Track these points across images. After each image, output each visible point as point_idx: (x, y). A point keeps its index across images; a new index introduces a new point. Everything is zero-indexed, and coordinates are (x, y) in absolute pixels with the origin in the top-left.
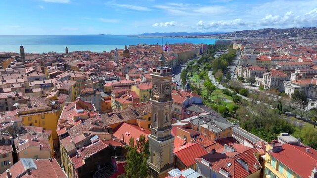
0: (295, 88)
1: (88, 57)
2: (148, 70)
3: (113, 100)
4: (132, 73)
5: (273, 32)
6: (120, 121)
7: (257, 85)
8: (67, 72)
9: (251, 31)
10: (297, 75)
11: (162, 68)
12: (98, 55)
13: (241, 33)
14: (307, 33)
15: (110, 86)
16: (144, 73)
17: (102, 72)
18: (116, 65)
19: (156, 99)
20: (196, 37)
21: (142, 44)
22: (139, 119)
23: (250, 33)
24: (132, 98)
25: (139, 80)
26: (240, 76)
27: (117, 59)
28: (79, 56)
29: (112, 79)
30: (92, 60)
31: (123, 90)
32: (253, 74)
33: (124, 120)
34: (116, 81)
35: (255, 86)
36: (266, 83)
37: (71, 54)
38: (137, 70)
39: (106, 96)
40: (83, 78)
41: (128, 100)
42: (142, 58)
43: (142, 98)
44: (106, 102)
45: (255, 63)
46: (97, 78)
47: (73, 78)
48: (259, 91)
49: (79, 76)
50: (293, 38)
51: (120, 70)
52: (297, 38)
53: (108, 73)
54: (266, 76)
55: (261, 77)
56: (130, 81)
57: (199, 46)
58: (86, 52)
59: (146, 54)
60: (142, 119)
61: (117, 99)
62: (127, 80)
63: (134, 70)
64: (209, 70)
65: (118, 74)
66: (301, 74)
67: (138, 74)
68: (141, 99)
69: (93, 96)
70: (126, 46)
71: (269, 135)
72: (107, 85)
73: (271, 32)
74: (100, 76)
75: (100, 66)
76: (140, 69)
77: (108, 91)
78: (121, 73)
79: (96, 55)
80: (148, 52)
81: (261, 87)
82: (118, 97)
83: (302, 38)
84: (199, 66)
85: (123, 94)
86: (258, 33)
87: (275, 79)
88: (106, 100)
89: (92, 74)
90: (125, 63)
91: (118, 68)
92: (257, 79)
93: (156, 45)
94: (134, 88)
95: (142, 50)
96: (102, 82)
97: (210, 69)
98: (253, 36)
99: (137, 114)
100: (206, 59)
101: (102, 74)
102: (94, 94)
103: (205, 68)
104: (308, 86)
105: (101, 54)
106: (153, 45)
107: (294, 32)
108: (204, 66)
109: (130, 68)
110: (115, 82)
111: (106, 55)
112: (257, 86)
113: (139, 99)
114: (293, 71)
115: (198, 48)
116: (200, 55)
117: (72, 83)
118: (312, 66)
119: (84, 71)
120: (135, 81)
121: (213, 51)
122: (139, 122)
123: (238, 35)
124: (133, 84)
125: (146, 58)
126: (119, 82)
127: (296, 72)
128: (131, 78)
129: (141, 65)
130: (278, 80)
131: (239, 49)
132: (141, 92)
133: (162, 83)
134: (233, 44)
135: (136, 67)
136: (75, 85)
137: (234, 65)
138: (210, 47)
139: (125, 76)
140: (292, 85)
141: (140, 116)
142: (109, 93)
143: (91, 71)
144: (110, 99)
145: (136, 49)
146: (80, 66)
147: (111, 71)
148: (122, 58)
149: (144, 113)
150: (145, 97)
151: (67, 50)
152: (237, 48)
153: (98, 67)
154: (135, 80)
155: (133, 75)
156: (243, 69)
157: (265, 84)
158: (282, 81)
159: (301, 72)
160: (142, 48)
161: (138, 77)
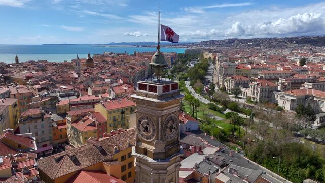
0: (291, 100)
1: (43, 67)
2: (117, 82)
3: (69, 125)
4: (97, 86)
5: (238, 42)
6: (75, 168)
7: (242, 96)
8: (6, 86)
9: (217, 41)
10: (283, 84)
11: (159, 82)
12: (56, 64)
13: (208, 43)
14: (270, 43)
15: (65, 106)
16: (112, 85)
17: (57, 85)
18: (76, 76)
19: (145, 152)
20: (164, 47)
21: (108, 53)
22: (106, 161)
23: (217, 43)
24: (97, 123)
25: (106, 95)
26: (221, 87)
27: (79, 69)
28: (32, 66)
29: (69, 95)
30: (46, 70)
31: (84, 111)
32: (237, 84)
33: (83, 166)
34: (75, 97)
35: (241, 98)
36: (254, 94)
37: (21, 64)
38: (102, 82)
39: (60, 119)
40: (29, 95)
41: (90, 125)
42: (109, 68)
43: (111, 122)
44: (60, 127)
45: (235, 72)
46: (48, 94)
47: (14, 95)
48: (247, 104)
49: (24, 91)
50: (258, 48)
51: (81, 83)
52: (262, 47)
53: (64, 87)
54: (254, 86)
55: (247, 87)
56: (94, 97)
57: (170, 55)
58: (42, 61)
59: (114, 64)
60: (111, 160)
61: (74, 125)
62: (89, 96)
63: (99, 82)
64: (185, 81)
65: (79, 88)
66: (287, 84)
67: (105, 88)
68: (108, 123)
69: (39, 121)
70: (89, 55)
71: (292, 171)
72: (60, 104)
73: (236, 42)
74: (52, 92)
75: (55, 78)
76: (106, 80)
77: (63, 111)
78: (81, 87)
79: (54, 65)
80: (116, 61)
81: (249, 100)
82: (76, 122)
83: (266, 48)
84: (174, 76)
85: (83, 117)
86: (224, 43)
87: (264, 90)
88: (59, 124)
89: (42, 89)
90: (89, 74)
91: (79, 81)
92: (243, 90)
93: (123, 54)
94: (98, 108)
95: (109, 59)
96: (55, 99)
97: (186, 79)
98: (219, 45)
99: (104, 153)
100: (180, 68)
101: (56, 88)
102: (41, 117)
103: (180, 79)
104: (304, 97)
105: (60, 64)
106: (120, 54)
107: (257, 42)
108: (179, 76)
109: (94, 80)
110: (74, 99)
111: (66, 65)
112: (244, 98)
113: (106, 123)
114: (277, 80)
115: (170, 57)
116: (172, 64)
117: (10, 102)
118: (294, 74)
119: (33, 85)
120: (100, 97)
121: (184, 60)
122: (107, 167)
123: (205, 45)
124: (98, 102)
125: (113, 68)
126: (78, 99)
127: (280, 81)
128: (95, 93)
129: (108, 76)
130: (267, 91)
131: (210, 58)
132: (109, 112)
133: (162, 117)
134: (203, 53)
135: (102, 78)
136: (15, 105)
137: (210, 74)
138: (180, 56)
139: (87, 90)
140: (286, 96)
141: (109, 157)
142: (64, 115)
143: (42, 84)
144: (65, 124)
145: (102, 58)
146: (28, 78)
147: (70, 85)
148: (85, 67)
149: (114, 151)
150: (114, 120)
151: (17, 59)
152: (208, 57)
153: (52, 80)
154: (100, 95)
155: (97, 89)
156: (224, 79)
157: (252, 96)
158: (272, 91)
159: (286, 81)
160: (108, 57)
161: (104, 92)
